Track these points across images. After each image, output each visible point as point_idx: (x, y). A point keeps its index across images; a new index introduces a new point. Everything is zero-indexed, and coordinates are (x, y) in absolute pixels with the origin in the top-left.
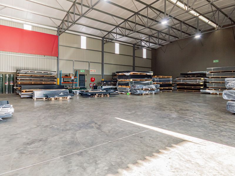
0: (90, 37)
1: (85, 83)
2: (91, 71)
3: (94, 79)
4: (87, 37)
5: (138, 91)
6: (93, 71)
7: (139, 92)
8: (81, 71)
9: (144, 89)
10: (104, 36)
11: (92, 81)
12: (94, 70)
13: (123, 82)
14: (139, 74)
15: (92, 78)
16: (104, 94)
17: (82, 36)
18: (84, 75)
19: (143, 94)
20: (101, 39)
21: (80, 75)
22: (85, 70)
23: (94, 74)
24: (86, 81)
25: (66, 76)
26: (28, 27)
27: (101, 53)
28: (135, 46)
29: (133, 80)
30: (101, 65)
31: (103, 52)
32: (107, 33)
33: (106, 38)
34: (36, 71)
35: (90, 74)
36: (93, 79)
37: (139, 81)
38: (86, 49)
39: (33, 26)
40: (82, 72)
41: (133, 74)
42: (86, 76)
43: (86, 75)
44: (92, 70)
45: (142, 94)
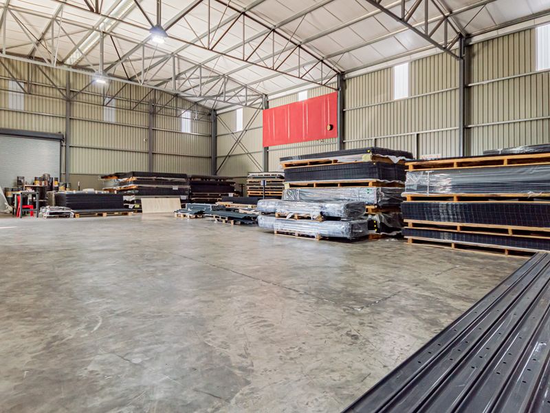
17: (396, 67)
31: (460, 88)
38: (407, 99)
39: (309, 91)
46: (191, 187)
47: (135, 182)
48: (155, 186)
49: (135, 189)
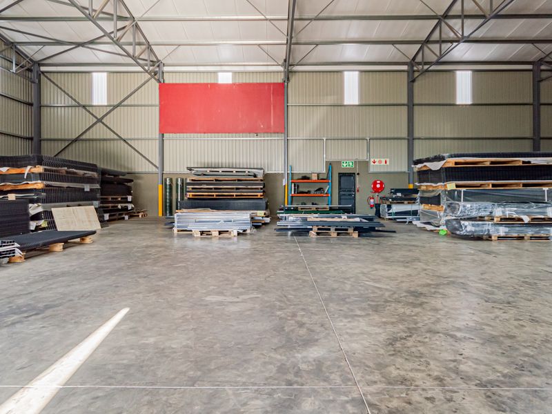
0: (369, 70)
1: (355, 195)
2: (374, 163)
3: (381, 183)
4: (361, 71)
5: (466, 223)
6: (380, 162)
7: (469, 228)
8: (345, 165)
9: (495, 219)
10: (414, 59)
11: (376, 190)
12: (383, 160)
13: (430, 191)
14: (488, 164)
15: (375, 183)
16: (336, 230)
17: (346, 73)
18: (351, 175)
19: (493, 238)
20: (405, 68)
21: (341, 175)
22: (355, 162)
23: (382, 170)
24: (358, 191)
25: (305, 178)
26: (225, 78)
27: (405, 109)
28: (543, 67)
29: (457, 186)
30: (405, 144)
31: (411, 105)
32: (419, 46)
33: (419, 64)
34: (220, 170)
35: (371, 170)
36: (378, 186)
37: (490, 187)
38: (358, 106)
39: (235, 73)
40: (347, 165)
41: (456, 163)
42: (357, 177)
43: (358, 174)
44: (377, 160)
45: (489, 238)
46: (101, 186)
47: (41, 176)
48: (65, 185)
49: (43, 190)
